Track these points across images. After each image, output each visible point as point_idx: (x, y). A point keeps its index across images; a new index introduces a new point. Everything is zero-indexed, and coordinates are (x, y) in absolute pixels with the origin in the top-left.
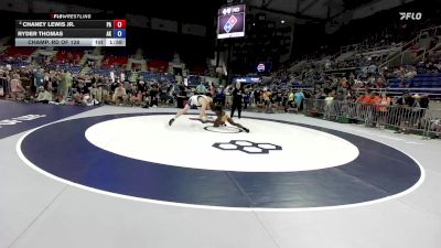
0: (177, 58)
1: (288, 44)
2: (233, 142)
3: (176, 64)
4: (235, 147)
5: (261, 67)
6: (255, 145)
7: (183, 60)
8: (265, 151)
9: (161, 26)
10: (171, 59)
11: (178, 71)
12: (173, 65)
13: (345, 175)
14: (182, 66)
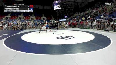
0: (43, 15)
1: (73, 10)
2: (61, 37)
3: (43, 17)
4: (62, 38)
5: (66, 16)
6: (67, 37)
7: (45, 16)
8: (70, 38)
9: (38, 7)
10: (42, 16)
11: (44, 19)
12: (42, 18)
13: (92, 43)
14: (45, 17)
